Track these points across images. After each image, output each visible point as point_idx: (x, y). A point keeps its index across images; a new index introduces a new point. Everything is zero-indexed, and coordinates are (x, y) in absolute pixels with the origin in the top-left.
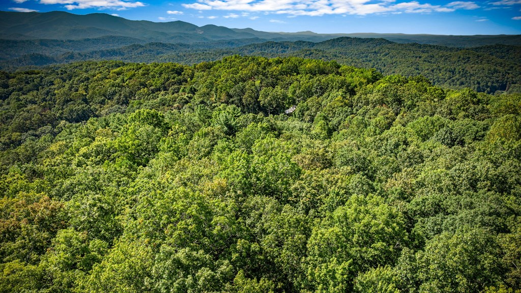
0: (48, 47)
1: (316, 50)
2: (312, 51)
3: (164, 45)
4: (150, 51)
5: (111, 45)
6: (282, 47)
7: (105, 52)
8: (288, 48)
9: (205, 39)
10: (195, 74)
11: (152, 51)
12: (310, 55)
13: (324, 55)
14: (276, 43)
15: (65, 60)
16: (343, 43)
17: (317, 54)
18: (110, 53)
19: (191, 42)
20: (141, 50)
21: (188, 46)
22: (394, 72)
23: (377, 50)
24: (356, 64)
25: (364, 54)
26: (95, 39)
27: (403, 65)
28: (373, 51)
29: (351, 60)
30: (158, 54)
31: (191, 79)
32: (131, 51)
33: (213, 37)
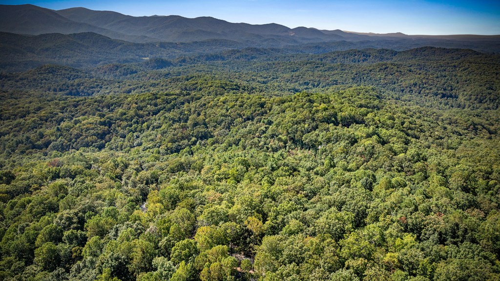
0: (166, 49)
1: (392, 64)
2: (388, 66)
3: (257, 50)
4: (246, 55)
5: (214, 47)
6: (364, 56)
7: (210, 56)
8: (370, 56)
9: (295, 41)
10: (273, 107)
11: (248, 56)
12: (385, 69)
13: (398, 70)
14: (359, 52)
15: (179, 63)
16: (426, 53)
17: (392, 68)
18: (213, 56)
19: (282, 45)
20: (238, 55)
21: (278, 51)
22: (464, 91)
23: (456, 64)
24: (427, 81)
25: (443, 68)
26: (202, 42)
27: (477, 83)
28: (453, 65)
29: (423, 77)
30: (252, 58)
31: (270, 110)
32: (230, 56)
33: (303, 39)
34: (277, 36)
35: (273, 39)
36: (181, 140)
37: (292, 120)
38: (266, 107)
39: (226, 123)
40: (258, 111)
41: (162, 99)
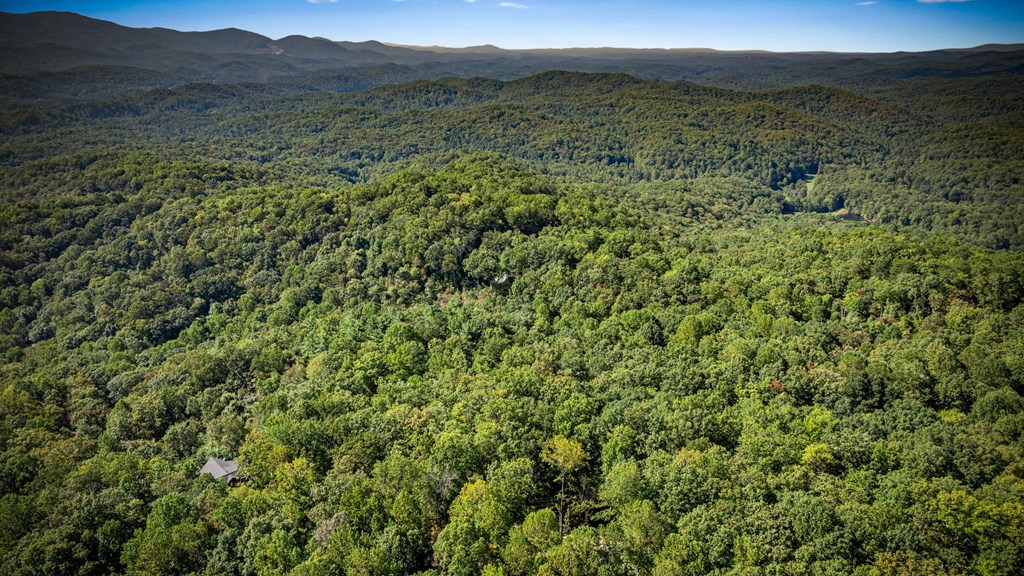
1: (509, 107)
2: (503, 110)
3: (214, 88)
4: (190, 101)
5: (100, 85)
6: (445, 92)
7: (100, 107)
8: (456, 93)
9: (290, 67)
10: (353, 210)
11: (195, 103)
12: (499, 117)
13: (524, 117)
14: (434, 84)
15: (21, 127)
16: (554, 82)
17: (512, 114)
18: (109, 107)
19: (264, 77)
20: (171, 100)
21: (260, 88)
22: (642, 148)
23: (613, 101)
24: (578, 134)
25: (593, 109)
26: (65, 73)
27: (657, 134)
28: (608, 103)
29: (569, 127)
30: (207, 108)
31: (349, 217)
32: (152, 104)
33: (307, 61)
34: (247, 56)
35: (239, 63)
36: (167, 309)
37: (424, 233)
38: (337, 212)
39: (263, 255)
40: (326, 220)
41: (58, 218)
